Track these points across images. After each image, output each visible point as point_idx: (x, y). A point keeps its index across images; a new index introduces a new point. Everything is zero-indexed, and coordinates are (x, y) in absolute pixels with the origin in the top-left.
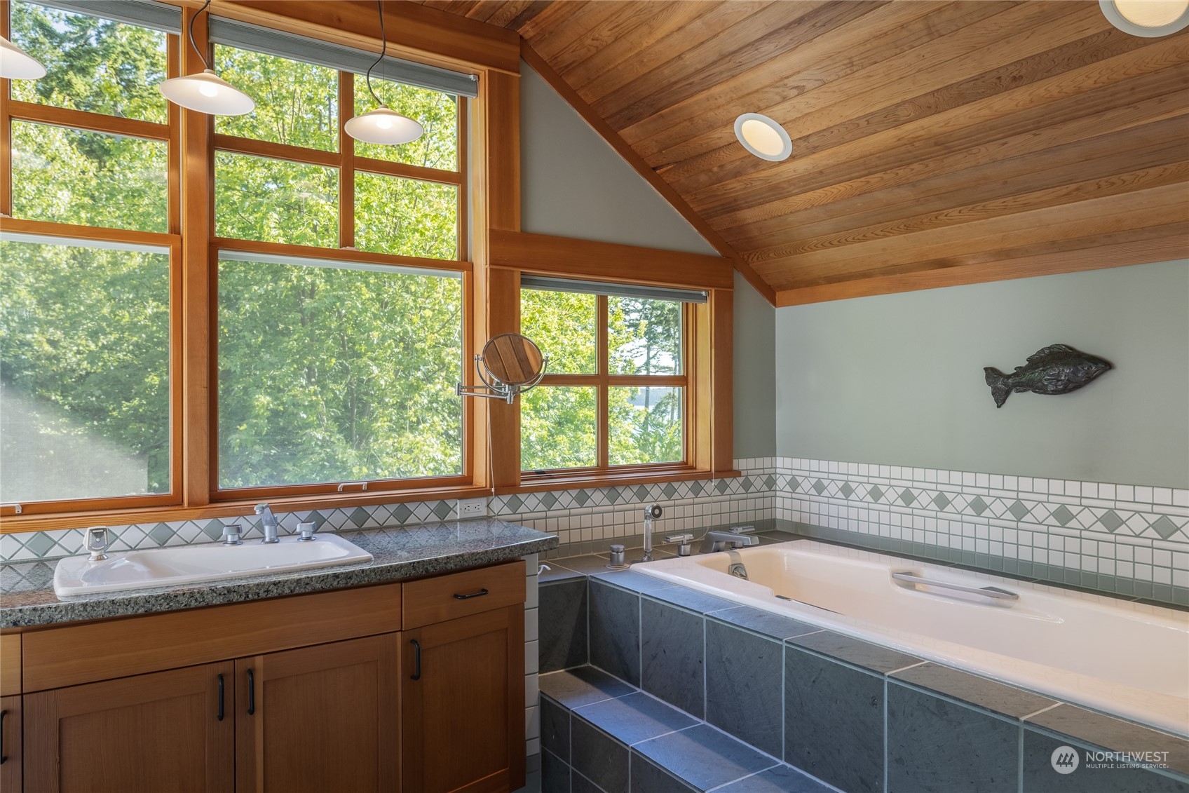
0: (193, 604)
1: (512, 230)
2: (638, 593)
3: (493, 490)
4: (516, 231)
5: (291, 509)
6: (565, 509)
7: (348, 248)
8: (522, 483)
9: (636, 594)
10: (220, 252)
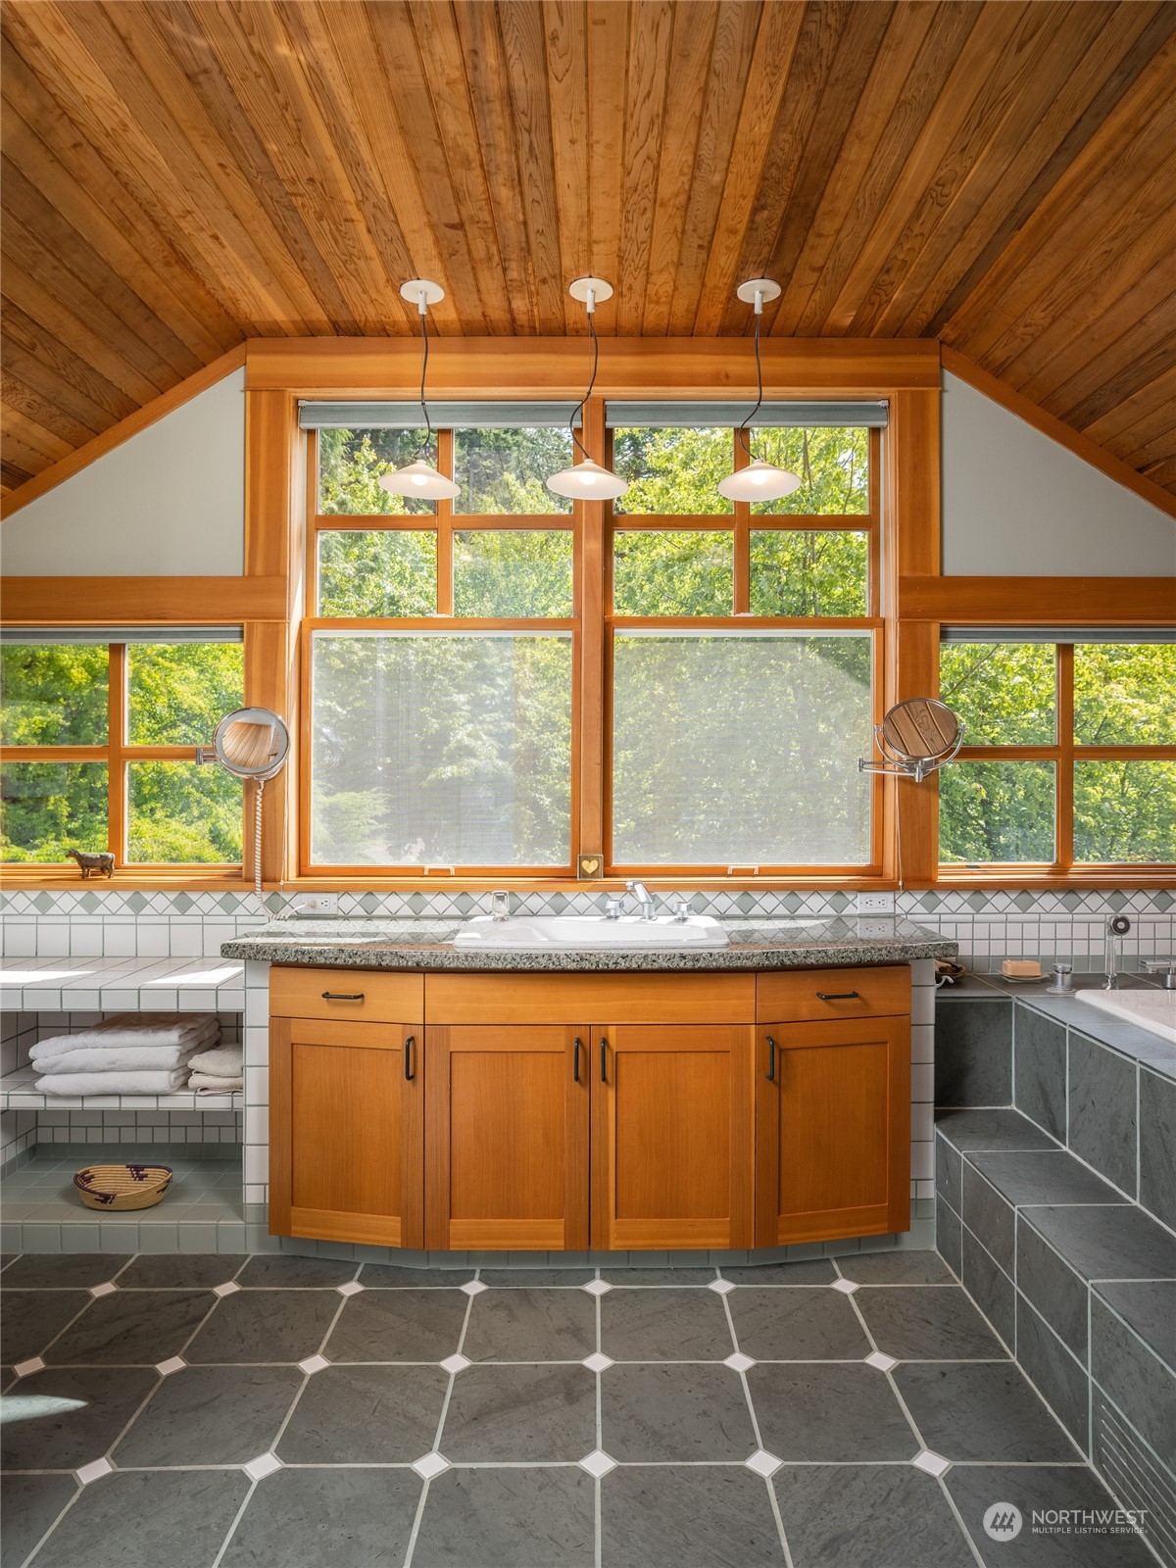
0: (551, 967)
1: (929, 575)
2: (1065, 1024)
3: (900, 883)
4: (934, 575)
5: (675, 889)
6: (1000, 913)
7: (742, 615)
8: (940, 877)
9: (1064, 1026)
10: (615, 631)
